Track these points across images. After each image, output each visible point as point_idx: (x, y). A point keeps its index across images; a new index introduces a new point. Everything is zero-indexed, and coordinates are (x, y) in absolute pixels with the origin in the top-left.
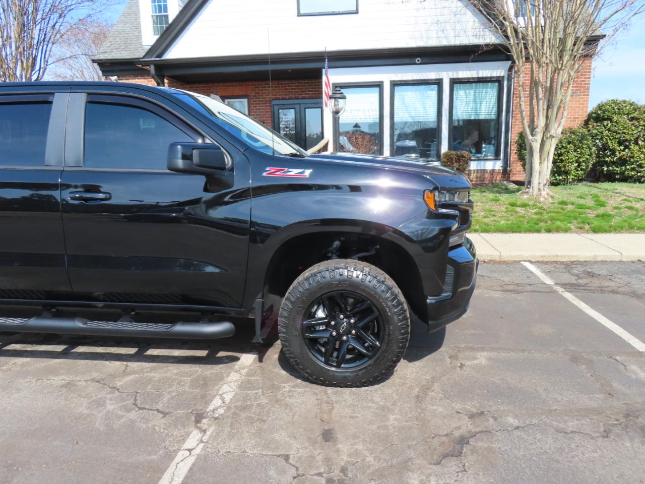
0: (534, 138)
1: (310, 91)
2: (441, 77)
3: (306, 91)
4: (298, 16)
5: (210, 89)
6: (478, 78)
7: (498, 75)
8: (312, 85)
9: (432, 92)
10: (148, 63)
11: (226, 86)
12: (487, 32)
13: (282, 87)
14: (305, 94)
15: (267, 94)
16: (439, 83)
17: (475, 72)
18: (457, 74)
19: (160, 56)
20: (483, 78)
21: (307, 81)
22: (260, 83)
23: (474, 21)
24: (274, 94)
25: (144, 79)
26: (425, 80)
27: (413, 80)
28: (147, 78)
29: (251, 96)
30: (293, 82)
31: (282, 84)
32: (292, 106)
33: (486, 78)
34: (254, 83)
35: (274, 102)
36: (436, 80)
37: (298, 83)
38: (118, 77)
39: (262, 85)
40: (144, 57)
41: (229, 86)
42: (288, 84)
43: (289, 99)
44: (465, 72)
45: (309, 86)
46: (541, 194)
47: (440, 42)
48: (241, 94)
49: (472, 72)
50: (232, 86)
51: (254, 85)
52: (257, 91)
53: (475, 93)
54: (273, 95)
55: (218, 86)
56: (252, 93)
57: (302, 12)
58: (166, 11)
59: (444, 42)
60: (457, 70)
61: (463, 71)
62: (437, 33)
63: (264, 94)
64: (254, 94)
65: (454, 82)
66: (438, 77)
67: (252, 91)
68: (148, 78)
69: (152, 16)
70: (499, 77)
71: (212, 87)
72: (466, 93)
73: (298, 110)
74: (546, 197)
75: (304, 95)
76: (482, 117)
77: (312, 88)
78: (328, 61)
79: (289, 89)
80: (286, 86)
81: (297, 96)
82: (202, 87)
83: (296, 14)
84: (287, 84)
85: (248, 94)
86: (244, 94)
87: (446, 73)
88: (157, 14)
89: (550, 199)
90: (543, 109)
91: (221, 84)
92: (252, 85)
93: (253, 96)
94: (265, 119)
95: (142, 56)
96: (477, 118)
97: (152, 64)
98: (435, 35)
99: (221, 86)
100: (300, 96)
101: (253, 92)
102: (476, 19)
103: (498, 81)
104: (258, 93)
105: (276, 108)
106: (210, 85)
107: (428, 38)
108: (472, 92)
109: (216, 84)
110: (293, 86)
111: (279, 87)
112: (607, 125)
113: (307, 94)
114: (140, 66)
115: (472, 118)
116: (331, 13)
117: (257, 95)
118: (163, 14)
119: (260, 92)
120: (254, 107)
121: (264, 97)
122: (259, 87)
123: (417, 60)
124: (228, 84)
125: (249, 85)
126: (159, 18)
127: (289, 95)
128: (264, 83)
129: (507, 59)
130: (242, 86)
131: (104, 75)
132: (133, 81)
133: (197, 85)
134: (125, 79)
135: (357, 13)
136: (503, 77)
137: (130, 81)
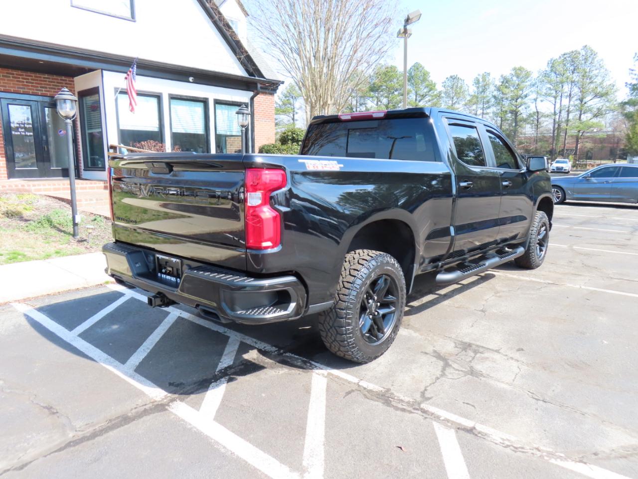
2: (207, 97)
4: (72, 7)
6: (232, 102)
9: (200, 109)
13: (13, 77)
16: (205, 102)
17: (230, 96)
18: (218, 96)
20: (235, 102)
26: (195, 97)
27: (186, 96)
30: (29, 74)
31: (13, 74)
32: (28, 103)
33: (238, 102)
36: (203, 98)
42: (23, 75)
57: (74, 4)
60: (218, 92)
65: (217, 102)
73: (35, 108)
76: (234, 133)
79: (23, 82)
80: (19, 78)
81: (34, 91)
83: (70, 5)
84: (19, 75)
87: (210, 93)
96: (231, 134)
100: (40, 93)
105: (4, 102)
110: (28, 79)
111: (9, 77)
113: (48, 91)
116: (108, 14)
123: (191, 79)
127: (24, 89)
129: (248, 90)
135: (134, 21)
136: (247, 103)
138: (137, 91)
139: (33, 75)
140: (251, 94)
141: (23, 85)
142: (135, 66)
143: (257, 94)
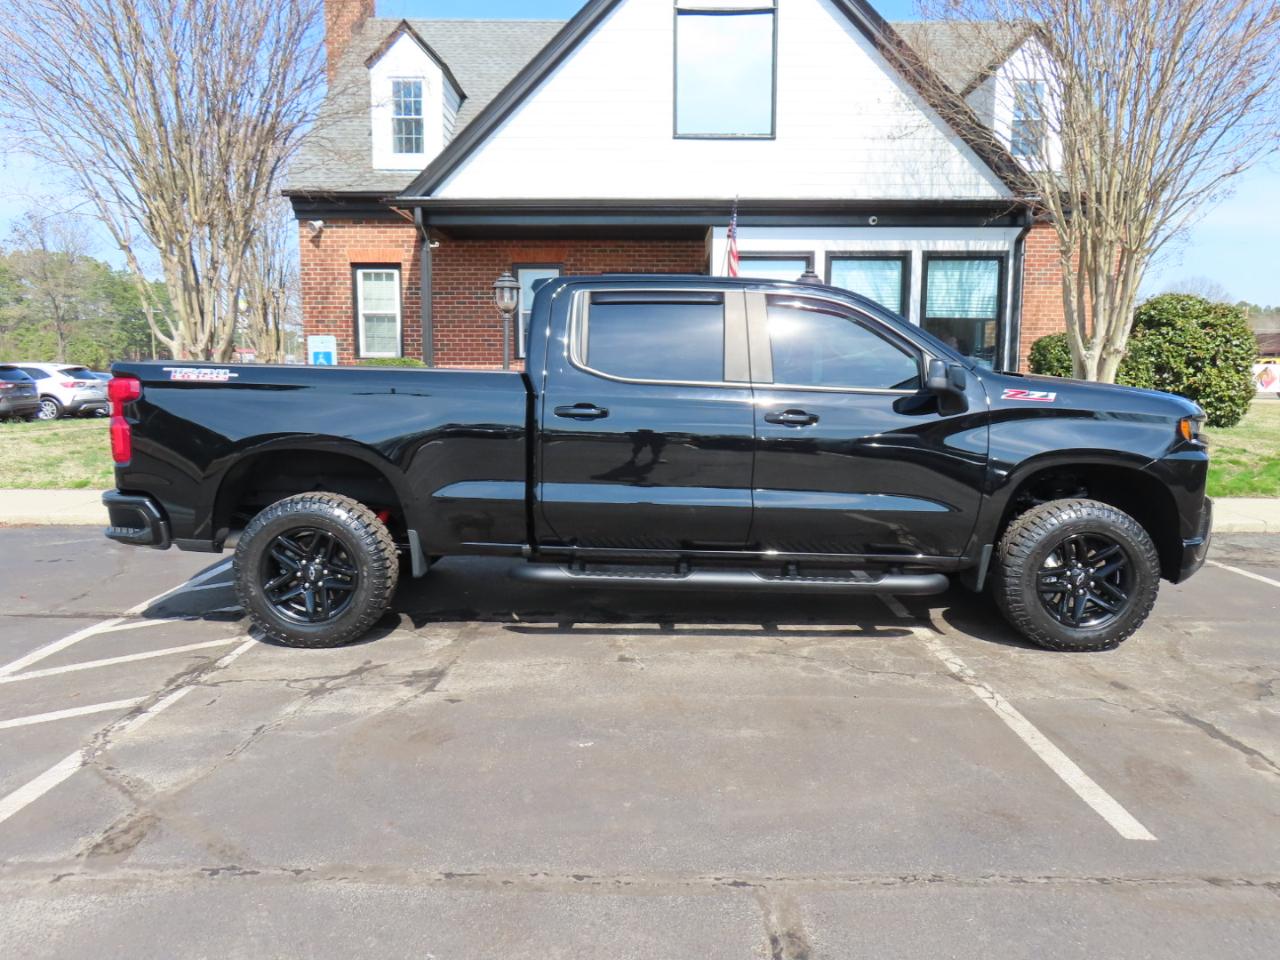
0: (1090, 352)
1: (672, 261)
2: (909, 249)
3: (664, 261)
4: (675, 138)
5: (494, 251)
6: (968, 252)
7: (1000, 249)
9: (894, 273)
10: (410, 206)
11: (523, 247)
12: (983, 180)
13: (623, 251)
14: (663, 265)
15: (596, 262)
16: (904, 258)
17: (963, 242)
18: (935, 244)
19: (428, 193)
20: (975, 252)
21: (666, 243)
22: (585, 243)
23: (963, 162)
24: (608, 262)
26: (882, 252)
27: (863, 252)
28: (377, 227)
29: (566, 265)
30: (644, 244)
31: (623, 246)
33: (981, 252)
34: (573, 243)
36: (900, 252)
37: (652, 247)
38: (325, 223)
39: (587, 246)
40: (405, 192)
41: (529, 247)
42: (634, 247)
44: (947, 242)
45: (670, 251)
47: (907, 191)
48: (548, 260)
49: (959, 242)
50: (535, 246)
51: (573, 247)
52: (579, 257)
53: (961, 275)
54: (605, 265)
55: (507, 246)
56: (569, 260)
57: (680, 132)
58: (418, 111)
59: (914, 194)
60: (935, 238)
61: (944, 239)
62: (903, 179)
64: (572, 262)
65: (930, 257)
66: (903, 249)
67: (570, 256)
68: (379, 227)
69: (393, 119)
70: (1001, 252)
71: (498, 247)
72: (946, 275)
75: (660, 268)
76: (972, 315)
77: (675, 256)
79: (634, 256)
80: (629, 251)
82: (480, 246)
83: (671, 133)
84: (631, 247)
85: (562, 261)
86: (555, 261)
87: (917, 242)
88: (403, 117)
90: (1105, 310)
91: (515, 242)
92: (569, 246)
93: (571, 265)
95: (402, 188)
96: (964, 316)
97: (418, 206)
98: (898, 179)
99: (514, 247)
100: (655, 269)
101: (572, 259)
102: (965, 160)
103: (1000, 258)
104: (581, 260)
106: (494, 243)
107: (889, 185)
108: (957, 274)
109: (505, 242)
110: (641, 251)
111: (618, 251)
112: (1168, 334)
113: (667, 265)
114: (394, 208)
115: (957, 316)
116: (730, 136)
117: (578, 263)
118: (413, 117)
119: (584, 259)
121: (591, 267)
122: (582, 251)
123: (871, 220)
124: (526, 243)
125: (564, 247)
126: (404, 124)
127: (635, 265)
128: (590, 244)
129: (1013, 224)
130: (552, 247)
131: (297, 218)
132: (352, 230)
133: (470, 243)
134: (337, 227)
135: (773, 138)
136: (1007, 252)
137: (346, 229)
138: (739, 252)
139: (649, 245)
140: (1017, 231)
141: (634, 260)
142: (735, 213)
143: (1027, 230)
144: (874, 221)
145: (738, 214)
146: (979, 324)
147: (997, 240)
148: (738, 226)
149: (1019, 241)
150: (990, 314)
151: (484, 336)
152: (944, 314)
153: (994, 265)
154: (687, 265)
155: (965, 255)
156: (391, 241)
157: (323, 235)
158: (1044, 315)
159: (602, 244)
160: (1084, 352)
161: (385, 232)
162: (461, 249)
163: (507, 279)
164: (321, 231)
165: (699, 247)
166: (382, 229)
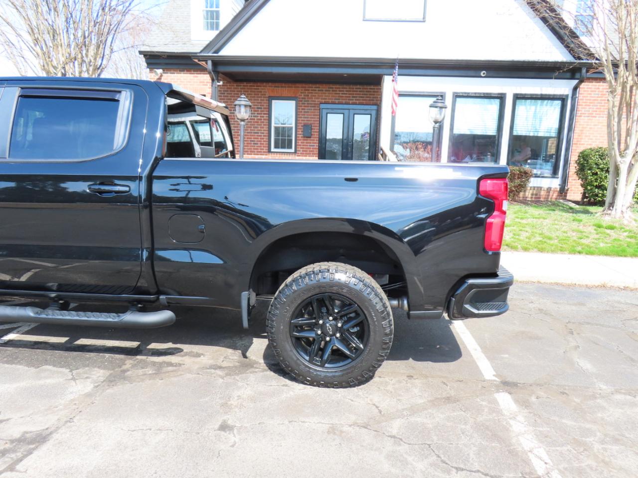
0: (624, 159)
1: (361, 97)
2: (504, 92)
3: (357, 97)
4: (364, 20)
5: (258, 89)
6: (541, 95)
7: (562, 93)
8: (364, 92)
9: (495, 105)
10: (205, 59)
11: (275, 87)
12: (554, 49)
13: (333, 91)
14: (356, 100)
15: (317, 97)
16: (501, 97)
17: (539, 88)
18: (521, 89)
19: (216, 52)
20: (546, 95)
21: (358, 87)
22: (310, 85)
24: (324, 97)
25: (190, 74)
28: (192, 74)
29: (299, 98)
30: (345, 87)
31: (333, 88)
32: (342, 111)
33: (549, 95)
34: (304, 85)
35: (322, 106)
36: (499, 94)
37: (349, 88)
38: (164, 71)
39: (312, 87)
40: (201, 52)
41: (279, 87)
42: (339, 88)
43: (339, 103)
44: (528, 88)
46: (624, 217)
48: (290, 95)
49: (536, 88)
50: (282, 87)
51: (303, 87)
52: (306, 94)
53: (536, 109)
54: (322, 99)
55: (266, 86)
56: (301, 96)
57: (367, 17)
58: (217, 7)
59: (510, 57)
60: (522, 86)
61: (527, 86)
63: (313, 97)
64: (303, 97)
65: (518, 97)
66: (501, 92)
67: (301, 93)
68: (194, 74)
69: (203, 11)
70: (563, 95)
71: (261, 86)
72: (526, 109)
73: (346, 115)
74: (629, 220)
75: (354, 101)
76: (541, 134)
77: (363, 94)
78: (399, 68)
79: (339, 94)
80: (337, 91)
81: (347, 101)
82: (250, 86)
83: (361, 18)
85: (297, 96)
86: (293, 95)
87: (510, 86)
88: (209, 9)
89: (634, 222)
91: (270, 84)
92: (301, 87)
93: (302, 98)
94: (312, 122)
95: (199, 51)
96: (536, 135)
97: (209, 59)
99: (269, 86)
100: (351, 102)
101: (303, 95)
102: (544, 36)
103: (563, 99)
104: (308, 96)
105: (324, 112)
106: (259, 84)
108: (533, 108)
109: (265, 84)
110: (343, 91)
111: (330, 91)
113: (358, 100)
114: (196, 61)
115: (531, 134)
116: (397, 20)
117: (306, 97)
118: (214, 9)
119: (310, 95)
120: (302, 109)
121: (313, 100)
122: (309, 90)
123: (482, 73)
124: (277, 85)
125: (298, 87)
126: (209, 14)
127: (339, 99)
128: (314, 86)
129: (572, 78)
130: (292, 87)
131: (148, 67)
132: (179, 75)
133: (245, 84)
134: (170, 73)
135: (424, 22)
136: (567, 96)
137: (176, 74)
138: (399, 92)
140: (575, 82)
141: (339, 96)
142: (397, 67)
143: (581, 81)
144: (484, 74)
145: (400, 67)
146: (545, 140)
147: (562, 87)
148: (399, 75)
149: (575, 89)
150: (554, 134)
151: (251, 138)
152: (524, 134)
153: (558, 103)
154: (369, 100)
155: (539, 97)
156: (201, 82)
157: (163, 78)
158: (586, 136)
159: (321, 86)
160: (619, 159)
161: (197, 77)
162: (240, 87)
163: (242, 99)
164: (161, 76)
165: (377, 89)
166: (196, 75)
